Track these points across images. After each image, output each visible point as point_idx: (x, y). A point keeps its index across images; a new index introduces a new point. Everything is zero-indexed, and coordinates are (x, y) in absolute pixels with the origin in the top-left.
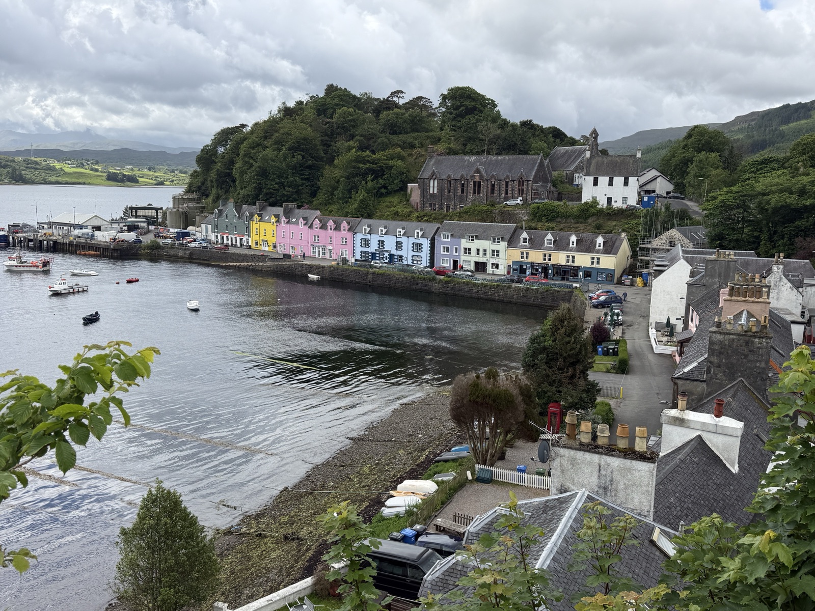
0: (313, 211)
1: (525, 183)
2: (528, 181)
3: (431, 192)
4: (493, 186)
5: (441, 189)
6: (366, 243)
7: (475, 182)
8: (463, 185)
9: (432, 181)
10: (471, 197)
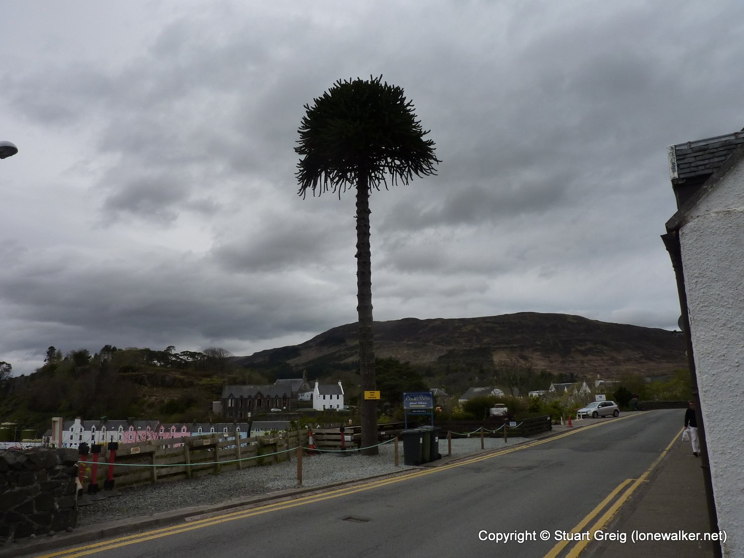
0: (155, 421)
1: (287, 399)
2: (289, 398)
3: (230, 405)
4: (268, 401)
5: (236, 404)
7: (258, 400)
8: (250, 401)
9: (230, 400)
10: (255, 408)
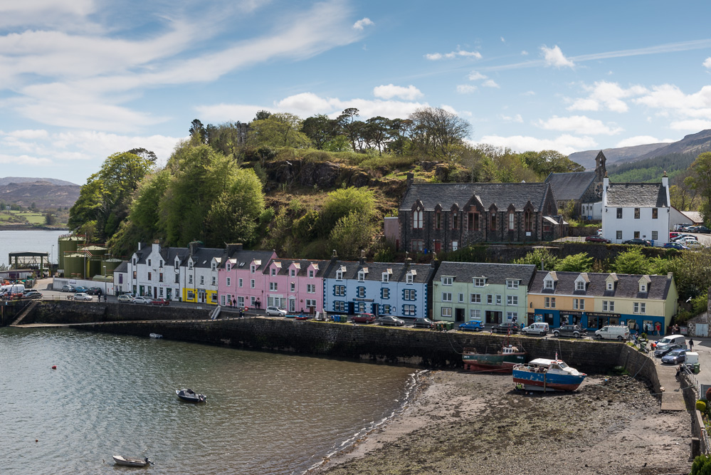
0: (267, 253)
1: (534, 215)
2: (537, 212)
3: (416, 226)
4: (494, 218)
5: (428, 223)
6: (340, 290)
7: (471, 215)
8: (456, 218)
9: (416, 213)
10: (466, 232)
